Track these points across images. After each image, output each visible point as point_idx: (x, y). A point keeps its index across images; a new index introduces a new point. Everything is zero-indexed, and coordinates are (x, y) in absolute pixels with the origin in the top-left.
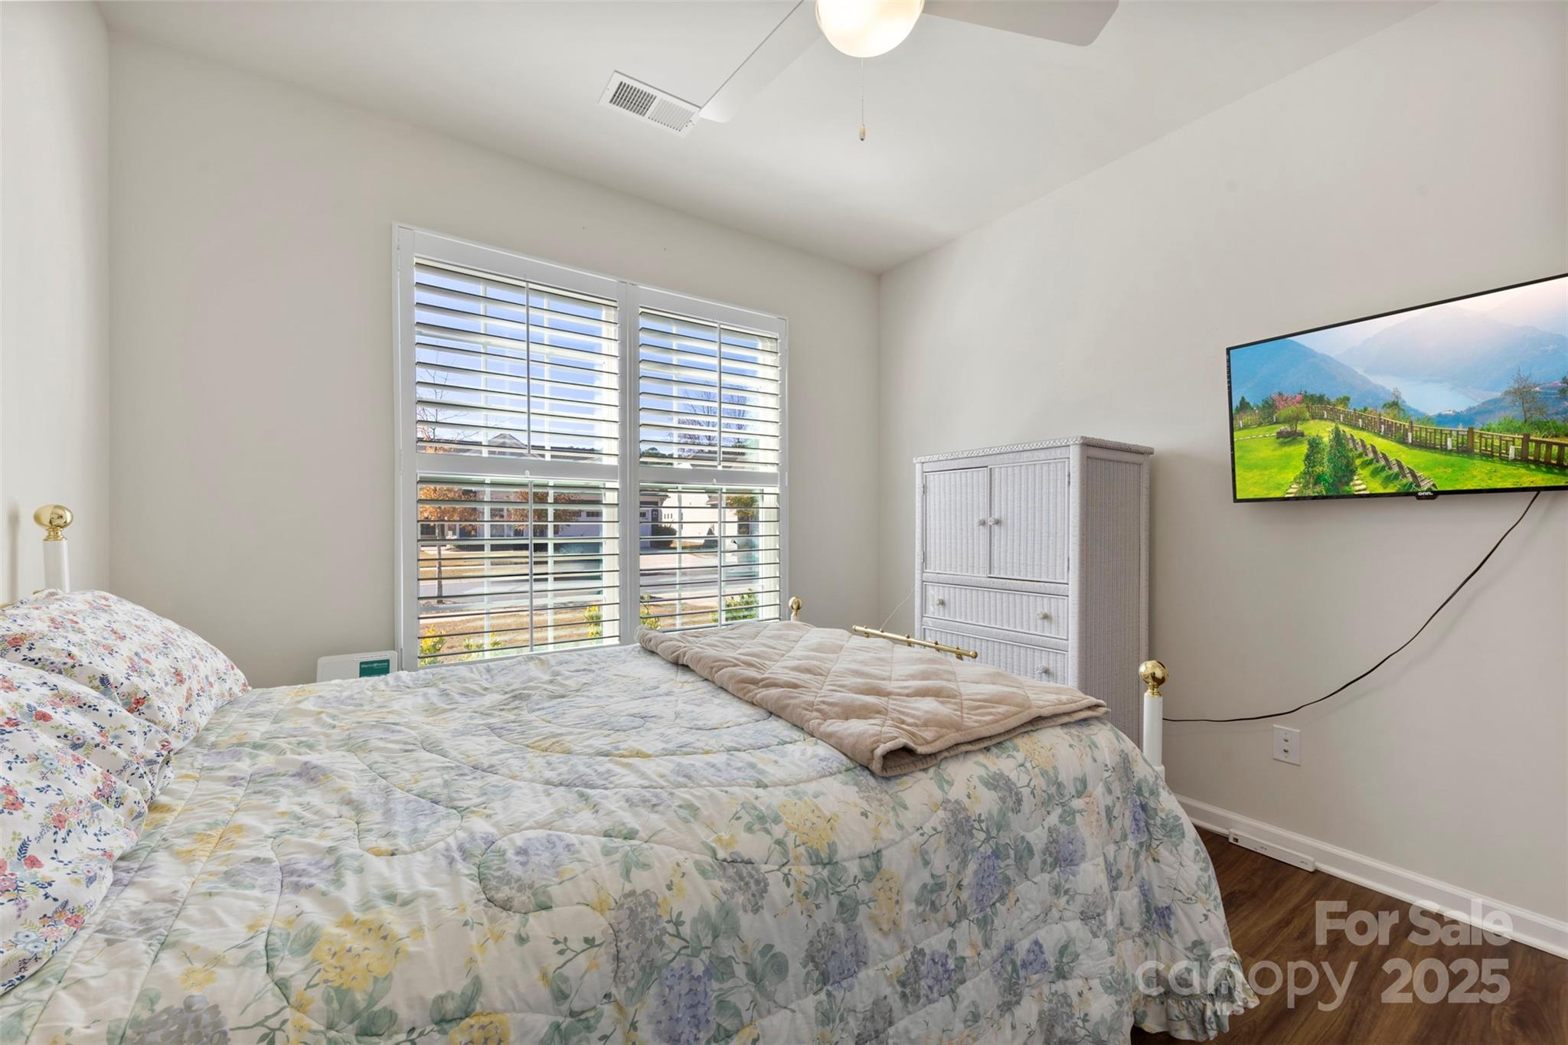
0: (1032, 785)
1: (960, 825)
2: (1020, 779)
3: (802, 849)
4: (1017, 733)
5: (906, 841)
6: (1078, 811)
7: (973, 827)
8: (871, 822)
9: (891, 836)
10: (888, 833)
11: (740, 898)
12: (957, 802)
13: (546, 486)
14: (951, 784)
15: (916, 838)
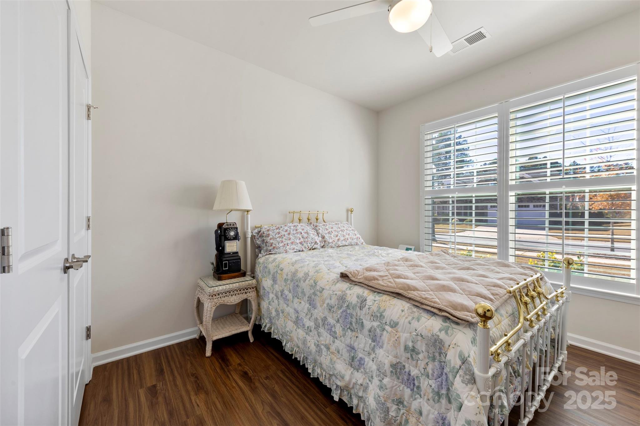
0: (370, 307)
1: (342, 298)
2: (369, 303)
3: (314, 279)
4: (392, 295)
5: (329, 291)
6: (386, 331)
7: (345, 302)
8: (327, 283)
9: (327, 288)
10: (327, 287)
11: (303, 279)
12: (347, 294)
13: (472, 197)
14: (350, 289)
15: (331, 292)
